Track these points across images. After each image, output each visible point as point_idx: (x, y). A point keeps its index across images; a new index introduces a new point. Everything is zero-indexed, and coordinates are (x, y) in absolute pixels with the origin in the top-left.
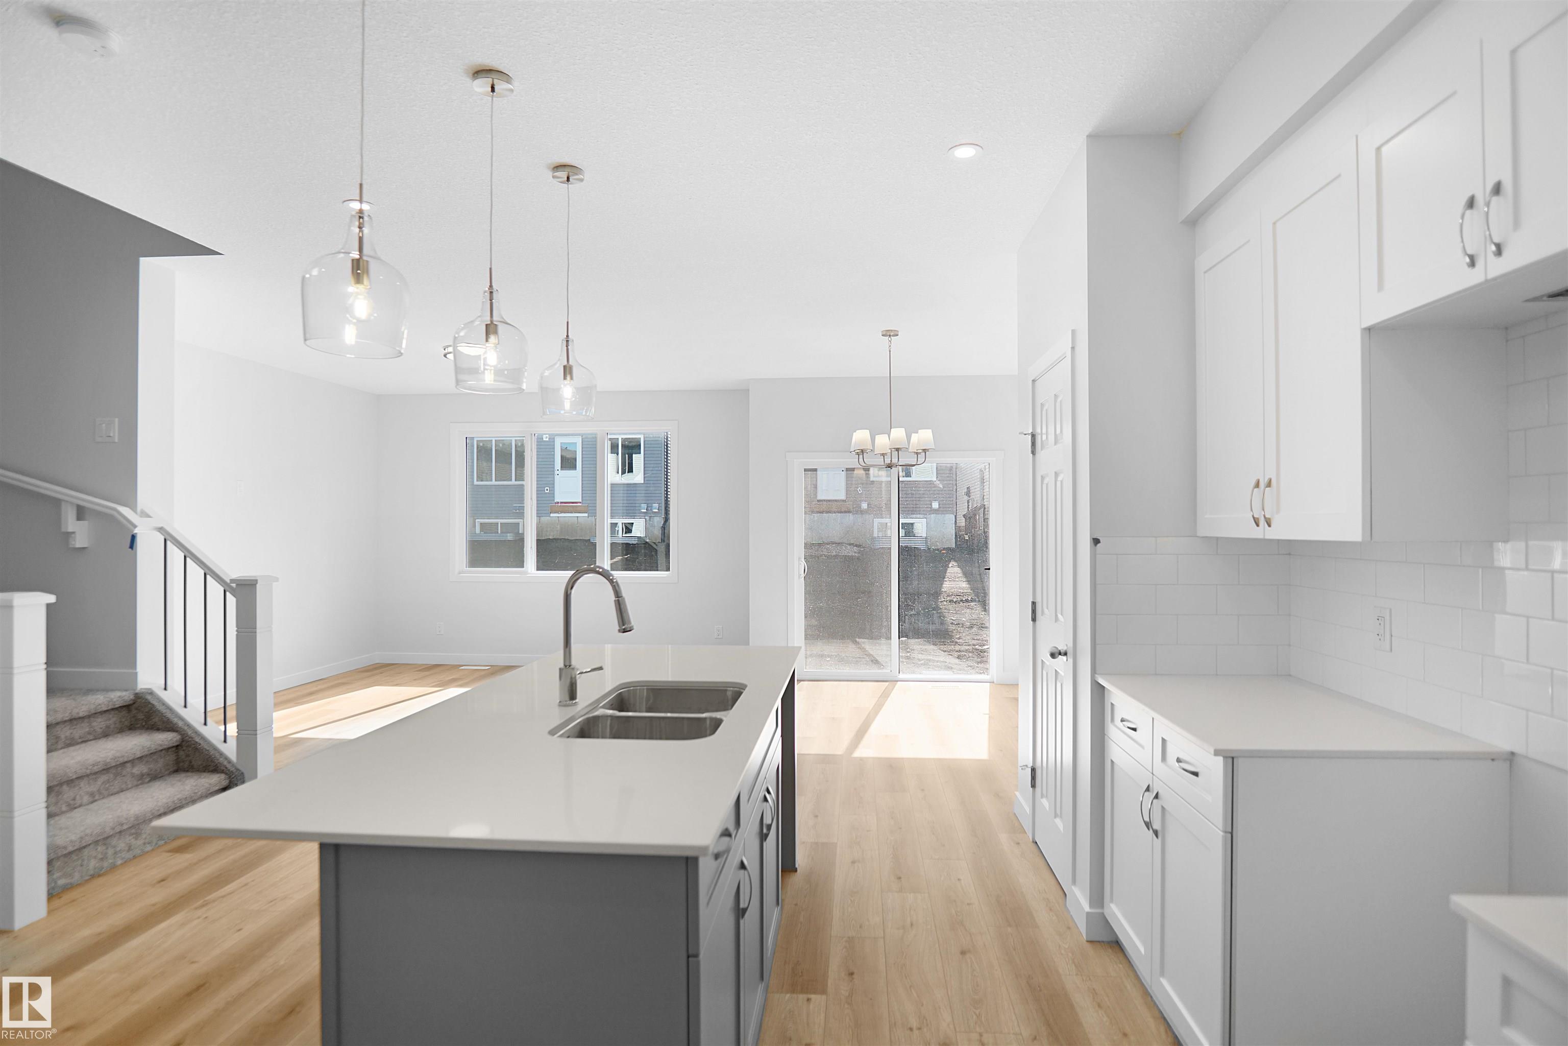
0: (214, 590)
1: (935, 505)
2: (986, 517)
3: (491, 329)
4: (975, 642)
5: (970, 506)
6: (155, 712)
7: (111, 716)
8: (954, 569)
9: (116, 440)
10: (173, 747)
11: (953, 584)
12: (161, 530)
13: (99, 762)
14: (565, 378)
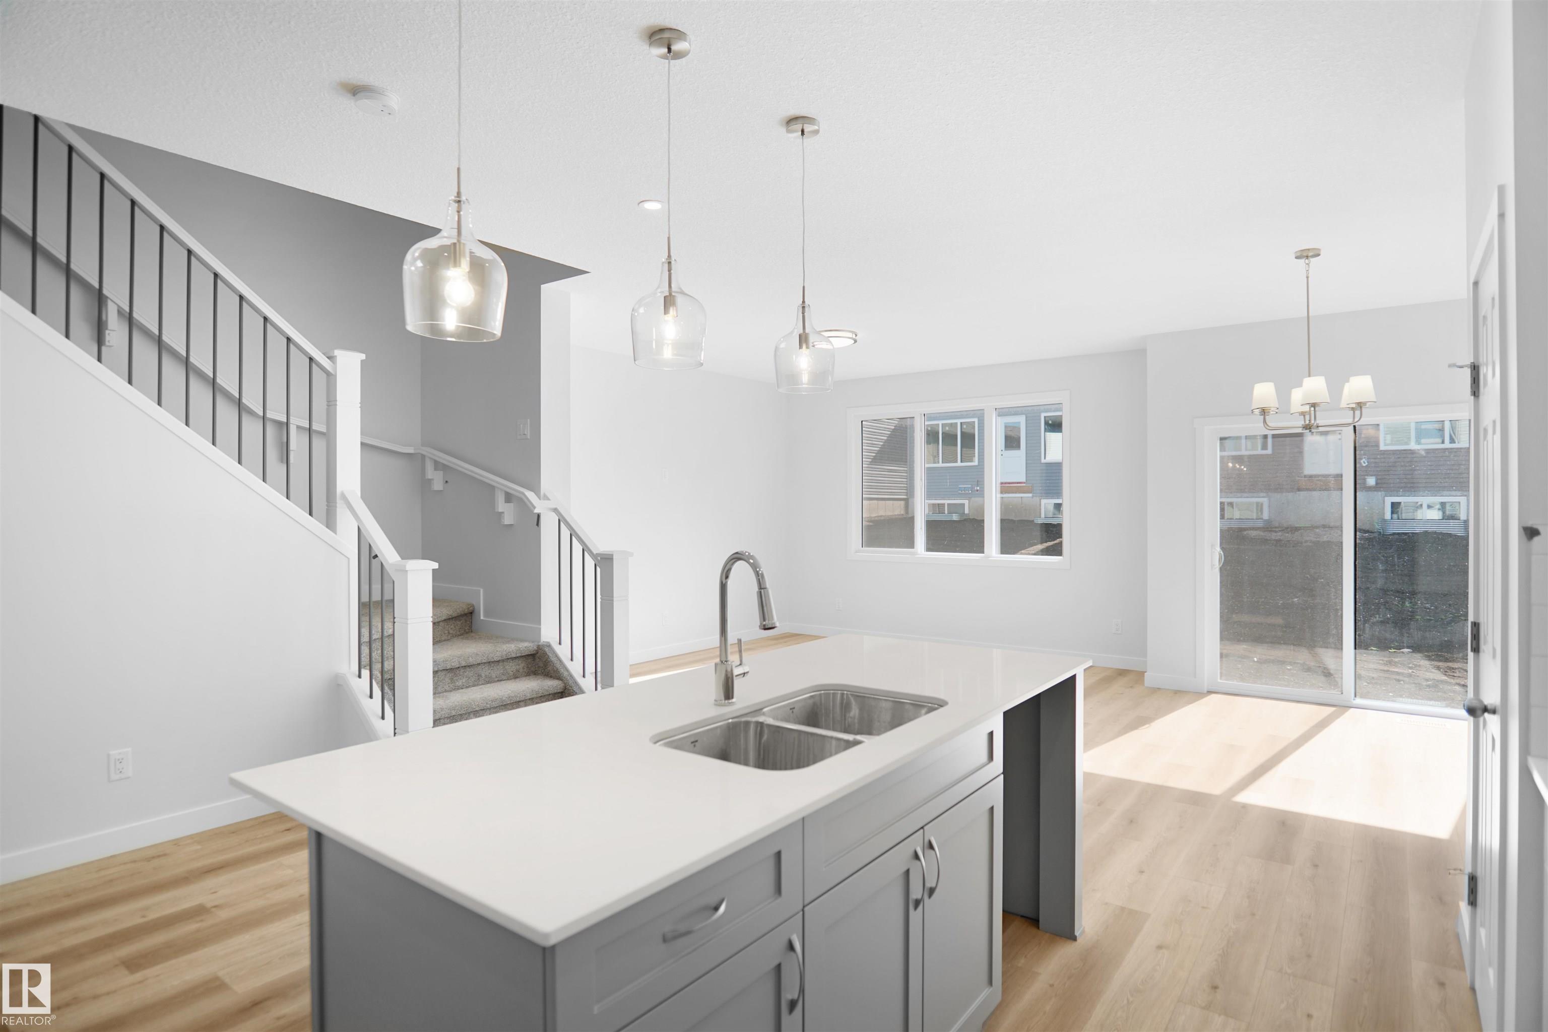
0: (590, 563)
3: (669, 302)
6: (549, 662)
7: (520, 662)
9: (529, 437)
10: (559, 693)
12: (555, 510)
13: (497, 699)
14: (801, 347)
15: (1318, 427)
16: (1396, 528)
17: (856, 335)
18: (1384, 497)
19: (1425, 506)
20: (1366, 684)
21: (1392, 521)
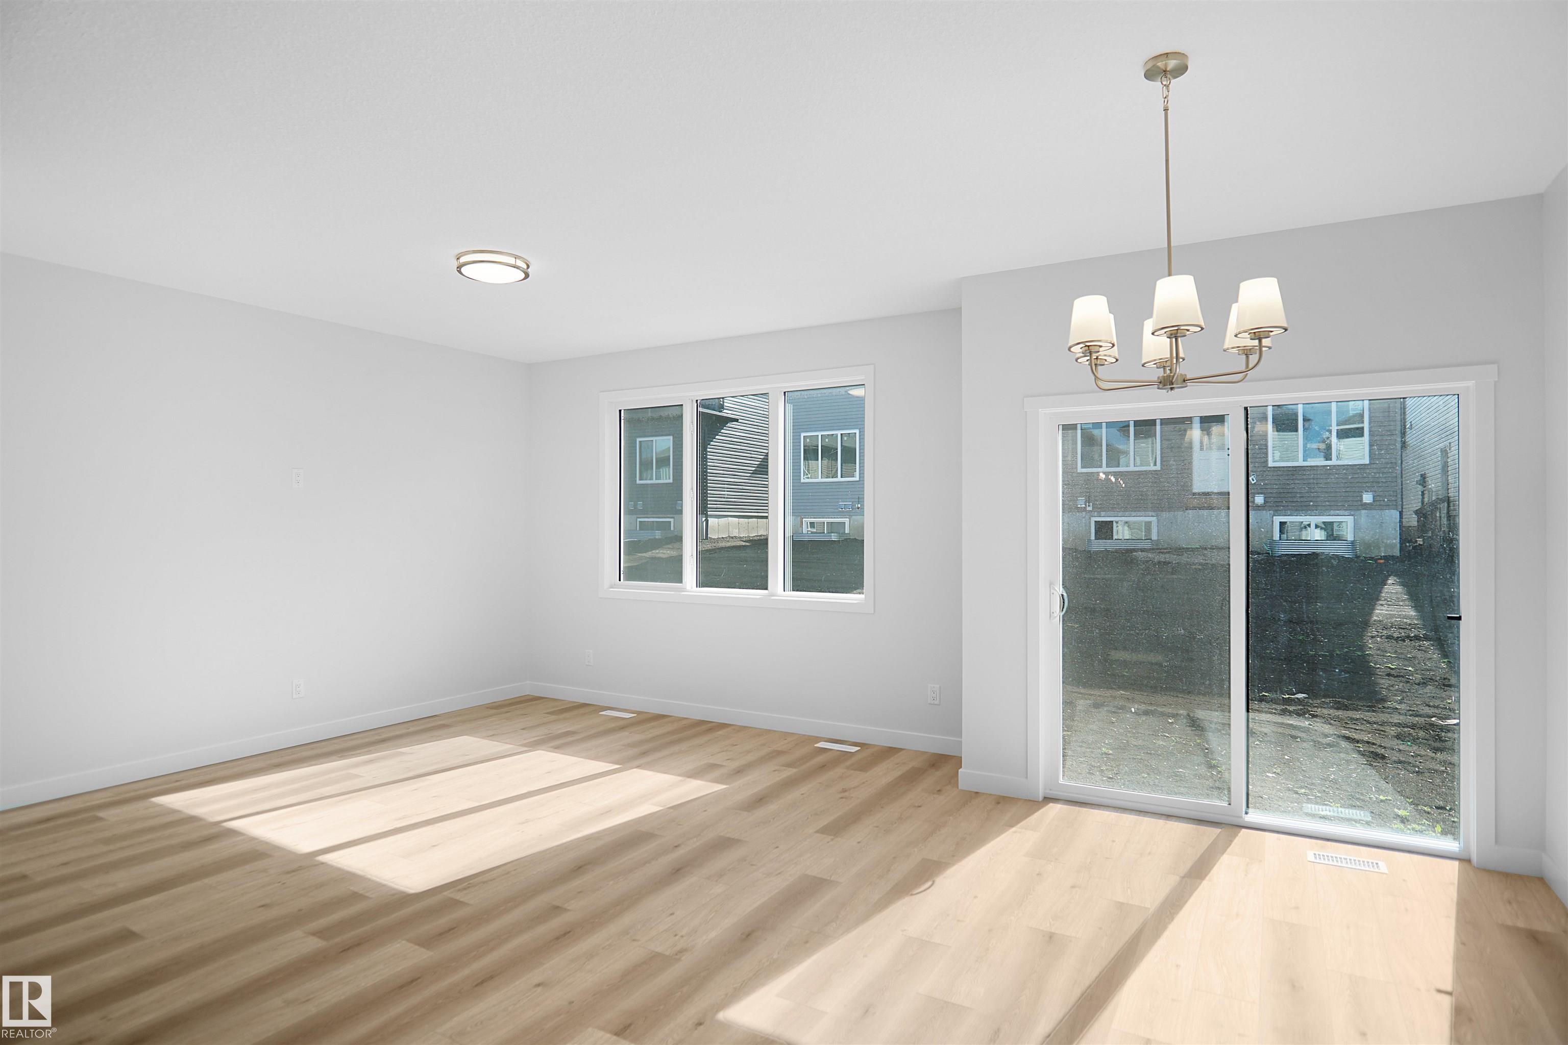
1: (1367, 498)
2: (1454, 513)
4: (1430, 711)
5: (1426, 500)
8: (1393, 588)
11: (1394, 611)
15: (1184, 381)
16: (1284, 549)
17: (528, 267)
18: (1273, 516)
19: (1313, 526)
20: (1258, 743)
21: (1281, 541)
